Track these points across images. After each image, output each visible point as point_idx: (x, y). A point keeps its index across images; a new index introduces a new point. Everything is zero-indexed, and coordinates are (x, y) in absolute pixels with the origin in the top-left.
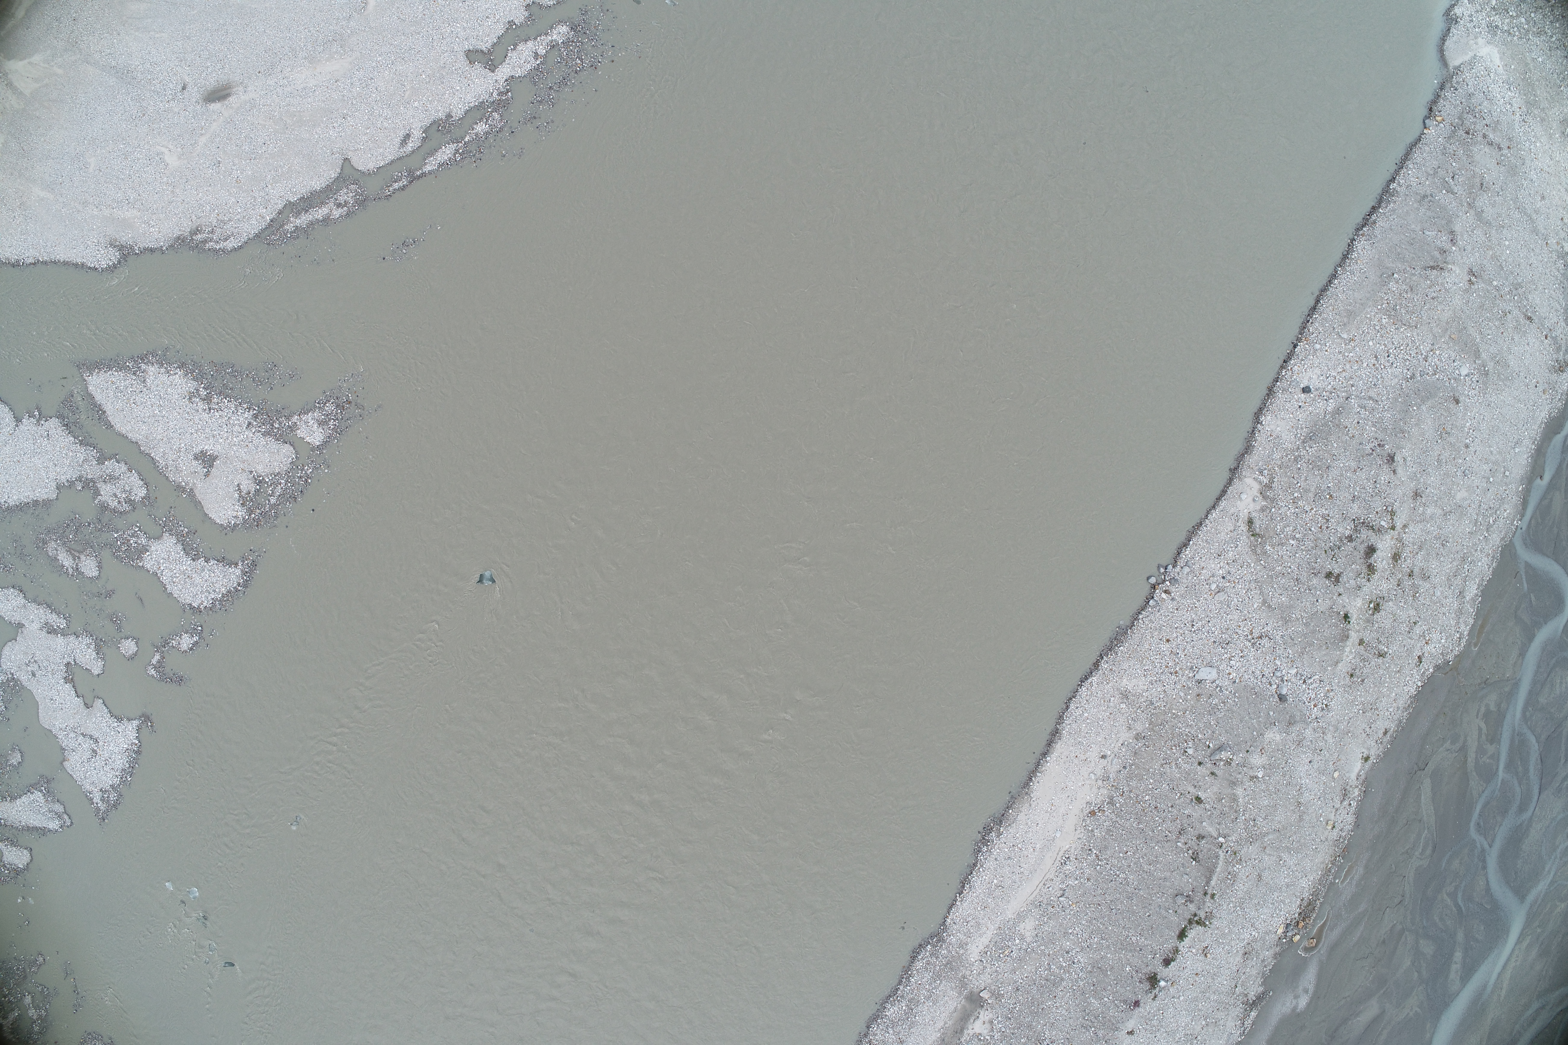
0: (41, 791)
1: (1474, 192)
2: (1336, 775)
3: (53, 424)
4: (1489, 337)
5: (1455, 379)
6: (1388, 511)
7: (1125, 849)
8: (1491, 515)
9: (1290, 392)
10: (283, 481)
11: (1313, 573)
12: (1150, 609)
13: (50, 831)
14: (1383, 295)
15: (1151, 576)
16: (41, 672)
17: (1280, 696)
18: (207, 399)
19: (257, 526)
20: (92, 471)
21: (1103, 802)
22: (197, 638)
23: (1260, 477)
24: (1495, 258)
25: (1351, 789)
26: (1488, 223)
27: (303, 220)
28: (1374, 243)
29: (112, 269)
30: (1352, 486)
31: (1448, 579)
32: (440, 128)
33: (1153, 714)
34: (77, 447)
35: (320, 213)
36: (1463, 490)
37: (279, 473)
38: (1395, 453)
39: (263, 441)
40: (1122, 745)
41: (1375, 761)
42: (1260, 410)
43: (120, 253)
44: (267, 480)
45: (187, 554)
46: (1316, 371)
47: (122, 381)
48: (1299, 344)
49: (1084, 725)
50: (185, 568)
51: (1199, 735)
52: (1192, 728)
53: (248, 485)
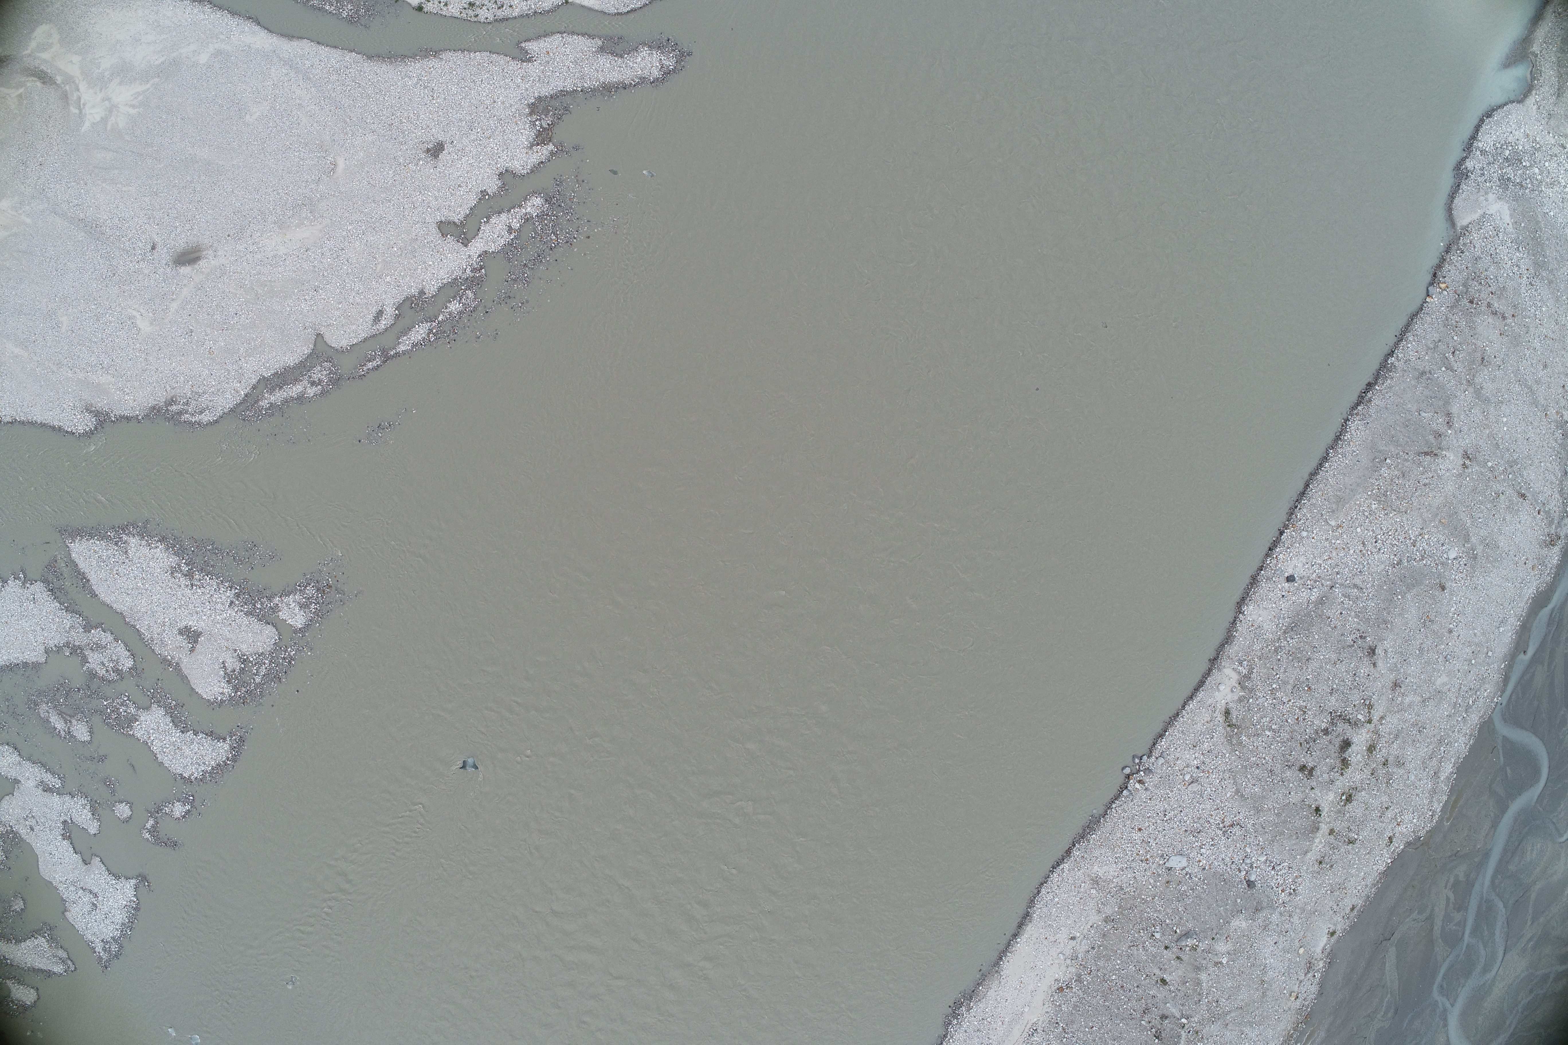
0: (45, 937)
1: (1474, 368)
2: (1301, 951)
3: (38, 588)
4: (1480, 520)
5: (1442, 564)
6: (1366, 704)
7: (1091, 1024)
8: (1471, 696)
9: (1274, 582)
10: (267, 662)
11: (1287, 766)
12: (1123, 799)
13: (55, 974)
14: (1374, 481)
15: (1126, 767)
16: (39, 827)
17: (1248, 883)
18: (189, 575)
19: (243, 703)
20: (79, 638)
21: (1071, 979)
22: (190, 807)
23: (1239, 668)
24: (1492, 436)
25: (1316, 962)
26: (1487, 400)
27: (277, 397)
28: (1368, 423)
29: (89, 434)
30: (1331, 678)
31: (1423, 763)
32: (413, 305)
33: (1122, 899)
34: (63, 613)
35: (295, 390)
36: (1444, 675)
37: (262, 653)
38: (1376, 646)
39: (246, 621)
40: (1091, 927)
41: (1341, 935)
42: (1243, 599)
43: (96, 419)
44: (251, 659)
45: (176, 726)
46: (1301, 559)
47: (105, 551)
48: (1286, 531)
49: (1055, 910)
50: (174, 740)
51: (1167, 921)
52: (1160, 913)
53: (233, 664)
